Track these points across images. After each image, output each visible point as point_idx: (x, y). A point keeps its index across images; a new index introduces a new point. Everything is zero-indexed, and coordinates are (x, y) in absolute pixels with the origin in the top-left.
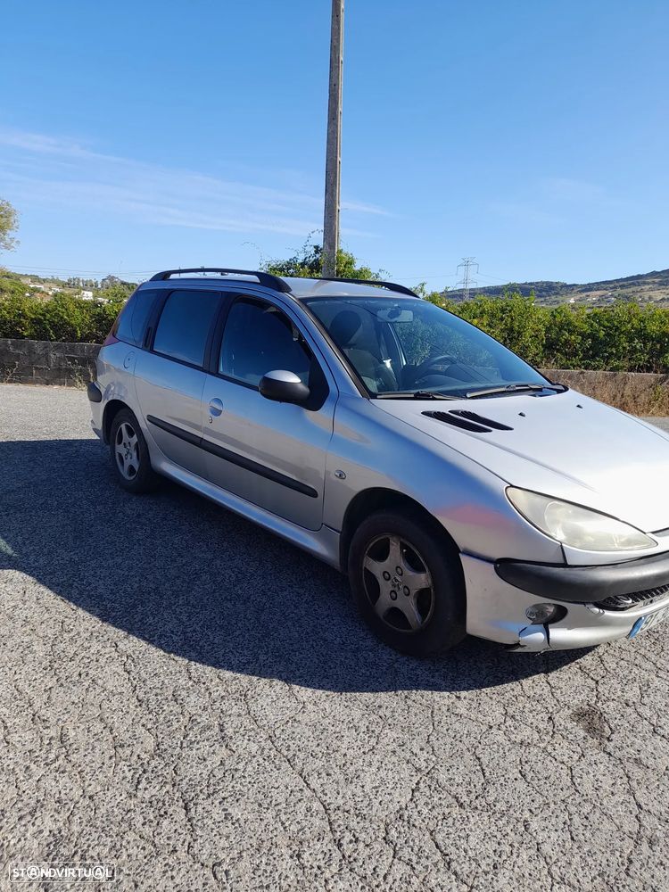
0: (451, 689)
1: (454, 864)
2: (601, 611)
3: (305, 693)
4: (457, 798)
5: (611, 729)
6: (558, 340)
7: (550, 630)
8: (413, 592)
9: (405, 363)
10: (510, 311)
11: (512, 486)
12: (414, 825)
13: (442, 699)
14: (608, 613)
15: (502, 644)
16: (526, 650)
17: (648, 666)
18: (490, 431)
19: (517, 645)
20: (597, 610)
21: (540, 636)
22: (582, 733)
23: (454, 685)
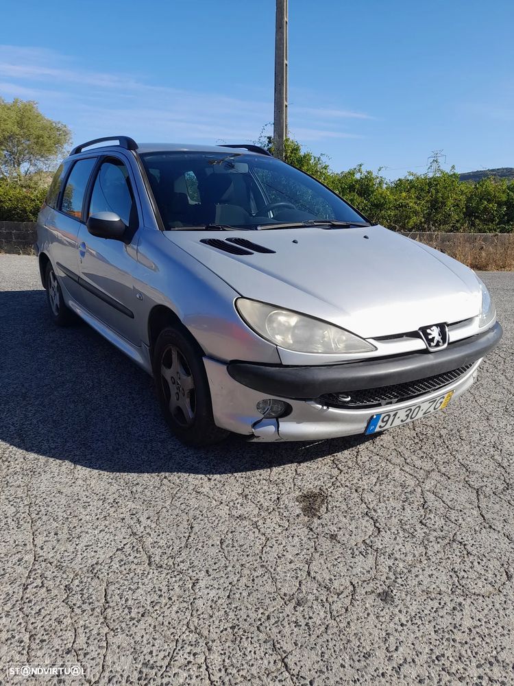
0: (206, 472)
1: (109, 610)
2: (325, 408)
3: (82, 471)
4: (150, 557)
5: (327, 509)
6: (478, 208)
7: (280, 423)
8: (186, 392)
9: (272, 216)
10: (436, 185)
11: (243, 297)
12: (98, 577)
13: (193, 479)
14: (331, 410)
15: (241, 435)
16: (261, 440)
17: (399, 461)
18: (252, 254)
19: (252, 436)
20: (320, 406)
21: (272, 428)
22: (298, 511)
23: (210, 469)
